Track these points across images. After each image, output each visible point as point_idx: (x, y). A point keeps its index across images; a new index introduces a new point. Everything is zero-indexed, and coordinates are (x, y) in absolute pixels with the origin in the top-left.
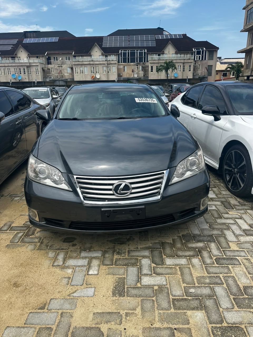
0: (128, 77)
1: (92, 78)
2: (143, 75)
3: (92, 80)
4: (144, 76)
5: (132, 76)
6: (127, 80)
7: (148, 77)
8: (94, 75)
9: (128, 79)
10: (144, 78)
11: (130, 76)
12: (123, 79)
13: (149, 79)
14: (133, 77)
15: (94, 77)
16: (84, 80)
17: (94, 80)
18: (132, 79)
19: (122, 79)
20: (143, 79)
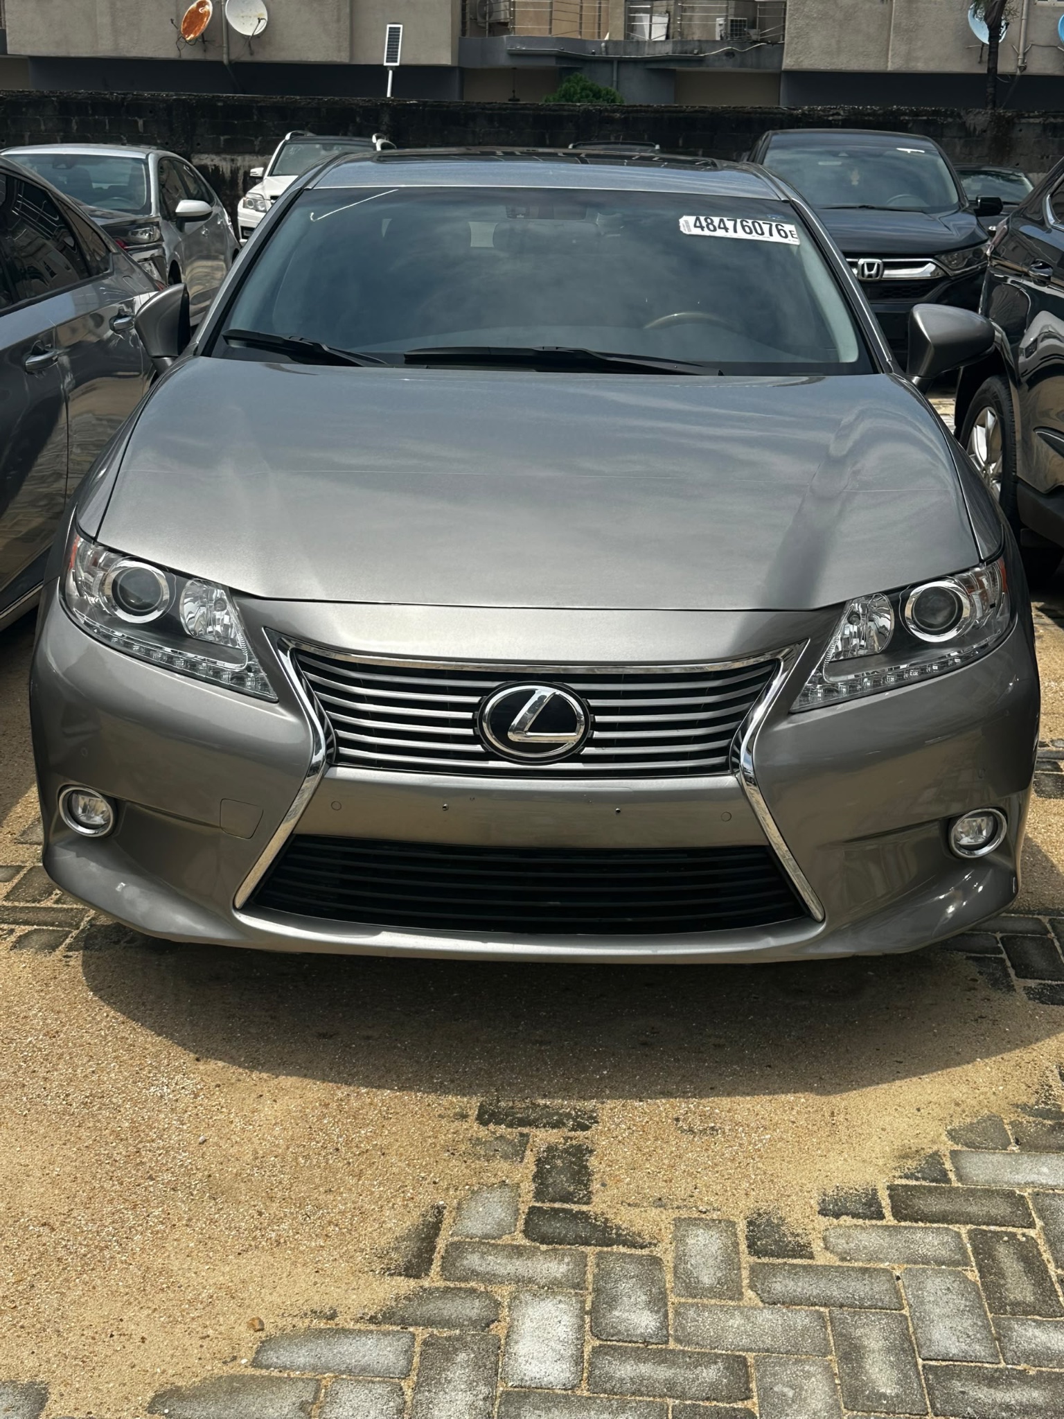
0: (560, 40)
1: (188, 31)
2: (720, 21)
3: (188, 54)
4: (735, 28)
5: (612, 33)
6: (552, 63)
7: (777, 45)
8: (209, 8)
9: (560, 57)
10: (729, 54)
11: (588, 34)
12: (514, 55)
13: (788, 63)
14: (621, 37)
15: (207, 21)
16: (105, 47)
17: (211, 57)
18: (609, 61)
19: (503, 61)
20: (729, 66)
